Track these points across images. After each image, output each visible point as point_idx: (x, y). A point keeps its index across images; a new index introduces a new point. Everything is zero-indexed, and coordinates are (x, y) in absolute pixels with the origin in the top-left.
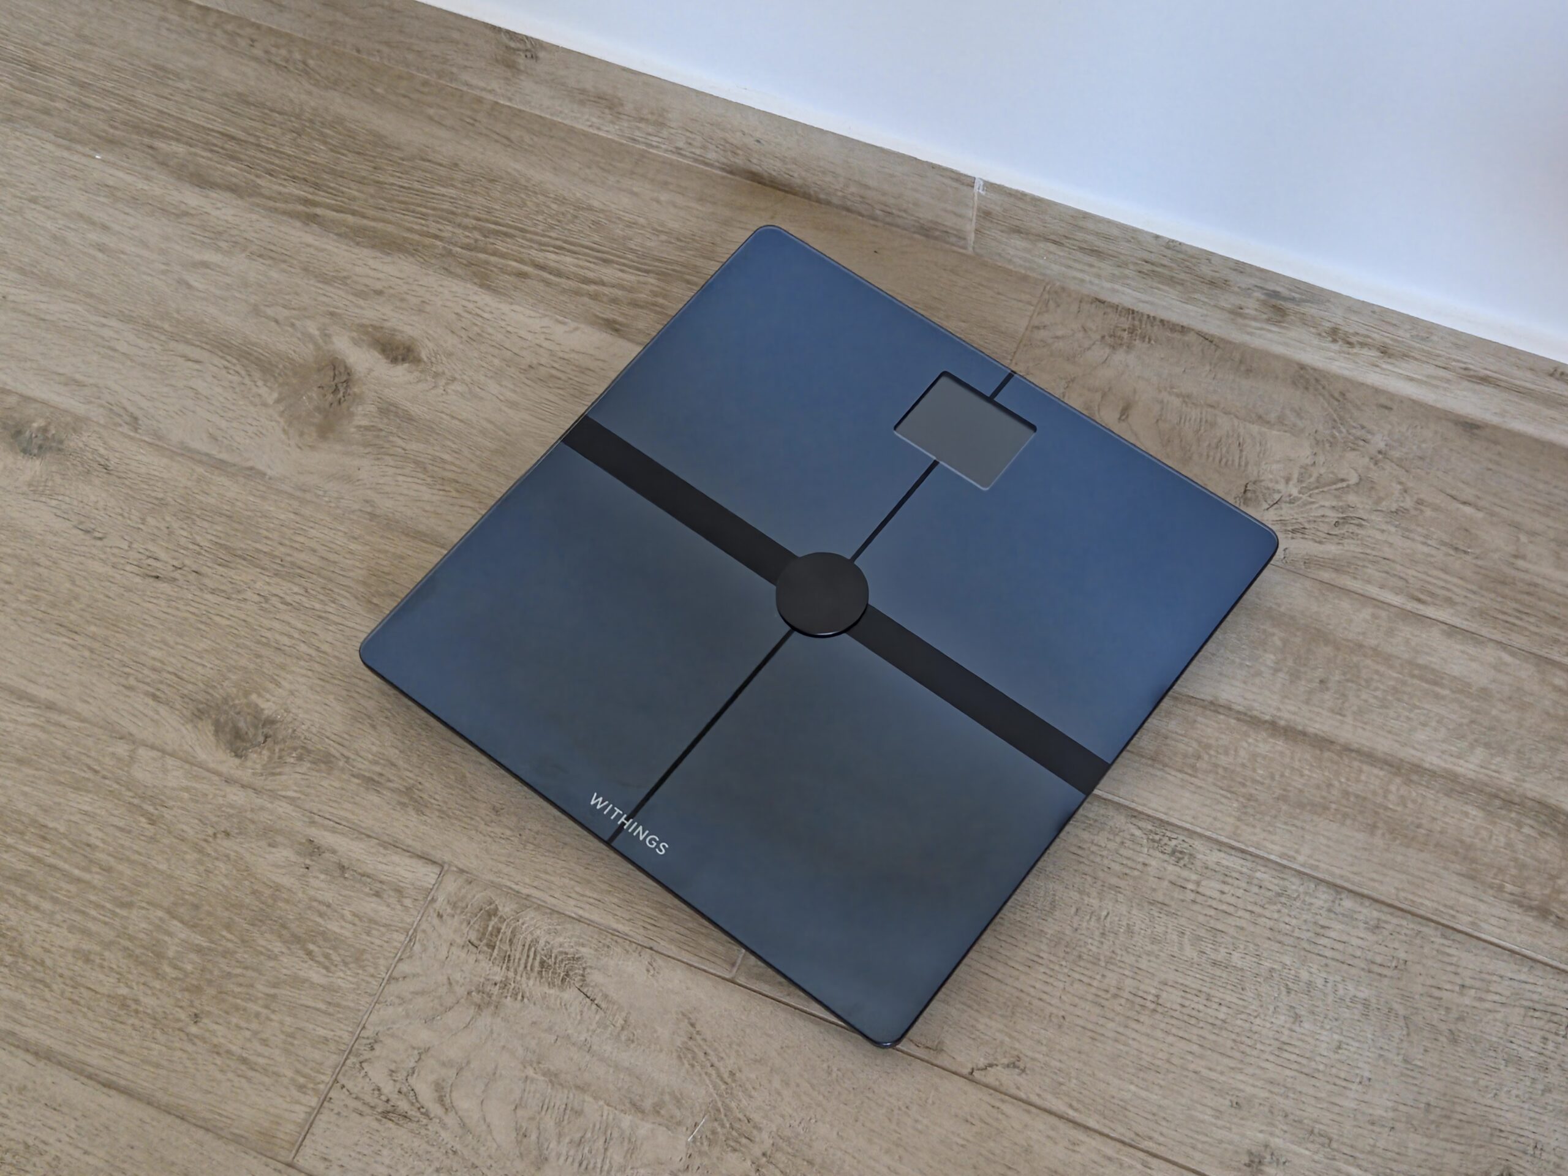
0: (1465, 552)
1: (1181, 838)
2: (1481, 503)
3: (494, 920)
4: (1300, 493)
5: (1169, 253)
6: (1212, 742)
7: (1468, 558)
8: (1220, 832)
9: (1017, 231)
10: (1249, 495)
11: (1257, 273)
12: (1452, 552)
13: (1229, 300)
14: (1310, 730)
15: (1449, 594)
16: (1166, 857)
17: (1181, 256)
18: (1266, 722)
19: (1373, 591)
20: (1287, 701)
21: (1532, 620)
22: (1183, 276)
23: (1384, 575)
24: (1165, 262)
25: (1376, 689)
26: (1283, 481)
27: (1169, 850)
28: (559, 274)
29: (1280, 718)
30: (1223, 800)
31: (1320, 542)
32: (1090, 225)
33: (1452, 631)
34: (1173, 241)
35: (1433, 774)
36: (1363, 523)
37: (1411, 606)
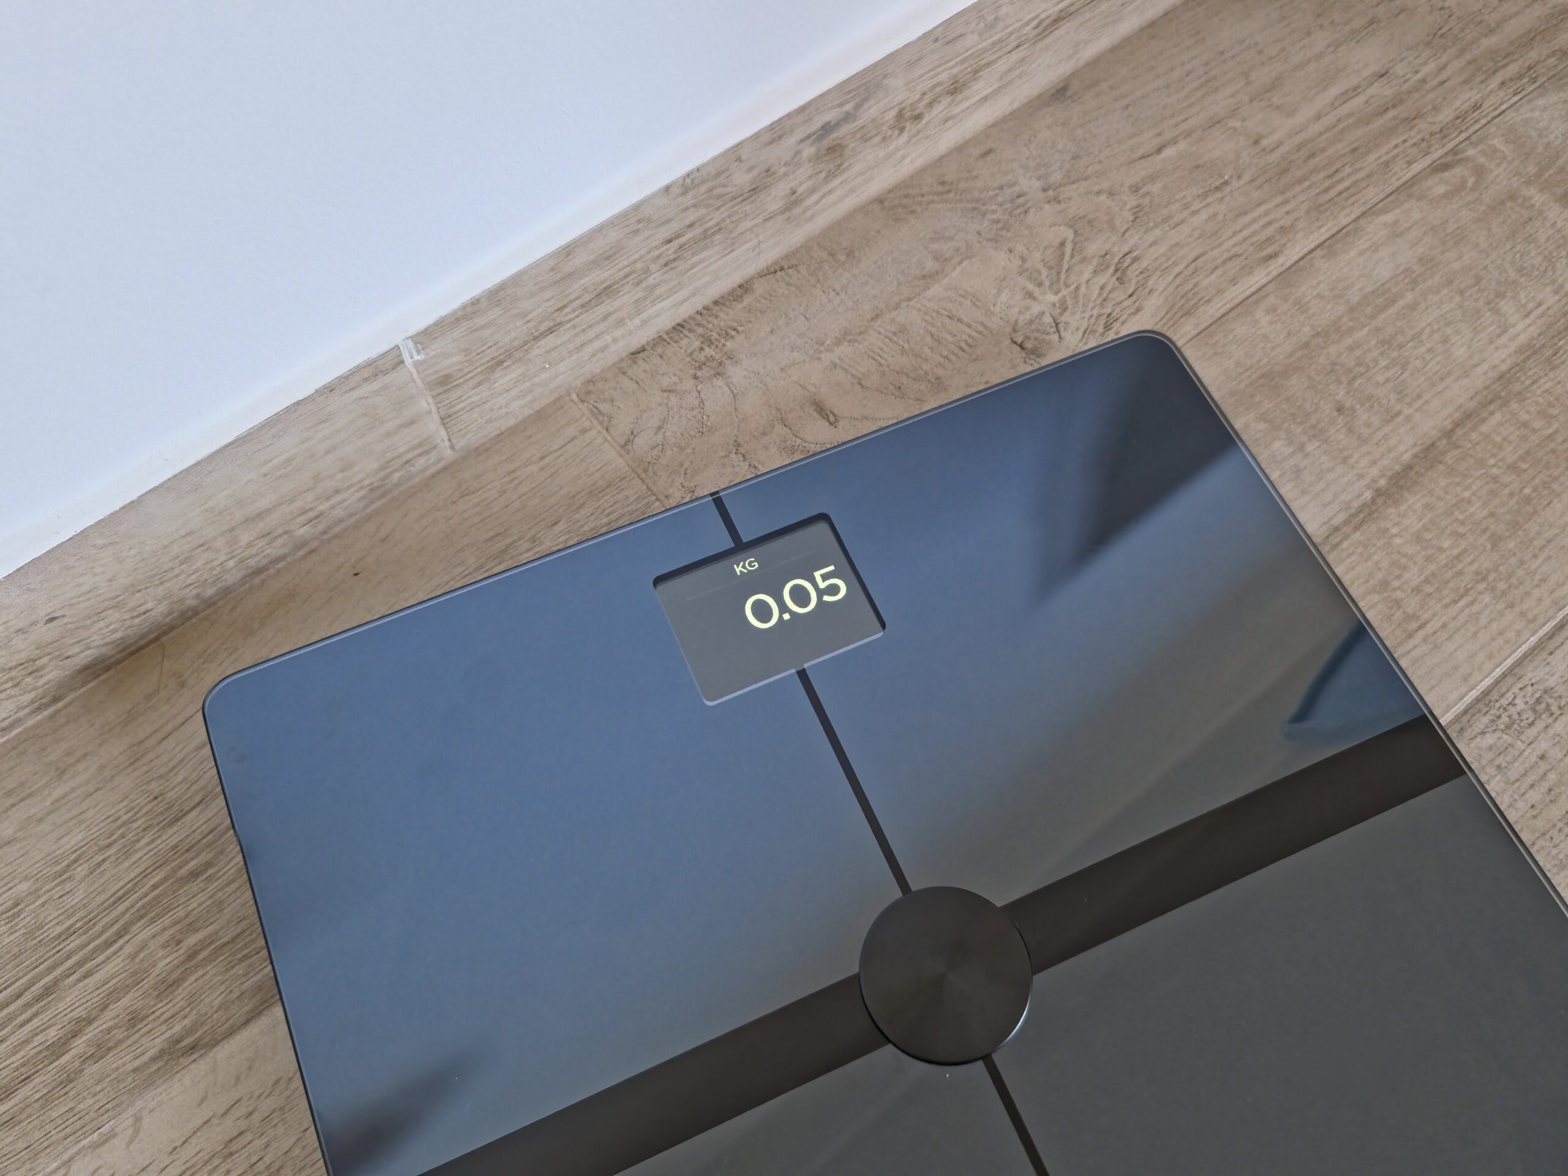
0: (1226, 183)
1: (1515, 689)
2: (1168, 135)
4: (1056, 293)
6: (1380, 576)
7: (1235, 184)
8: (1523, 639)
9: (495, 366)
10: (1029, 345)
12: (1219, 195)
15: (1276, 226)
16: (1540, 725)
18: (1373, 500)
19: (1236, 293)
20: (1352, 461)
21: (1347, 170)
23: (1219, 272)
25: (1376, 361)
26: (1028, 302)
27: (1529, 715)
29: (1374, 481)
30: (1475, 608)
31: (1138, 310)
33: (1328, 247)
35: (1518, 367)
36: (1134, 254)
37: (1275, 267)
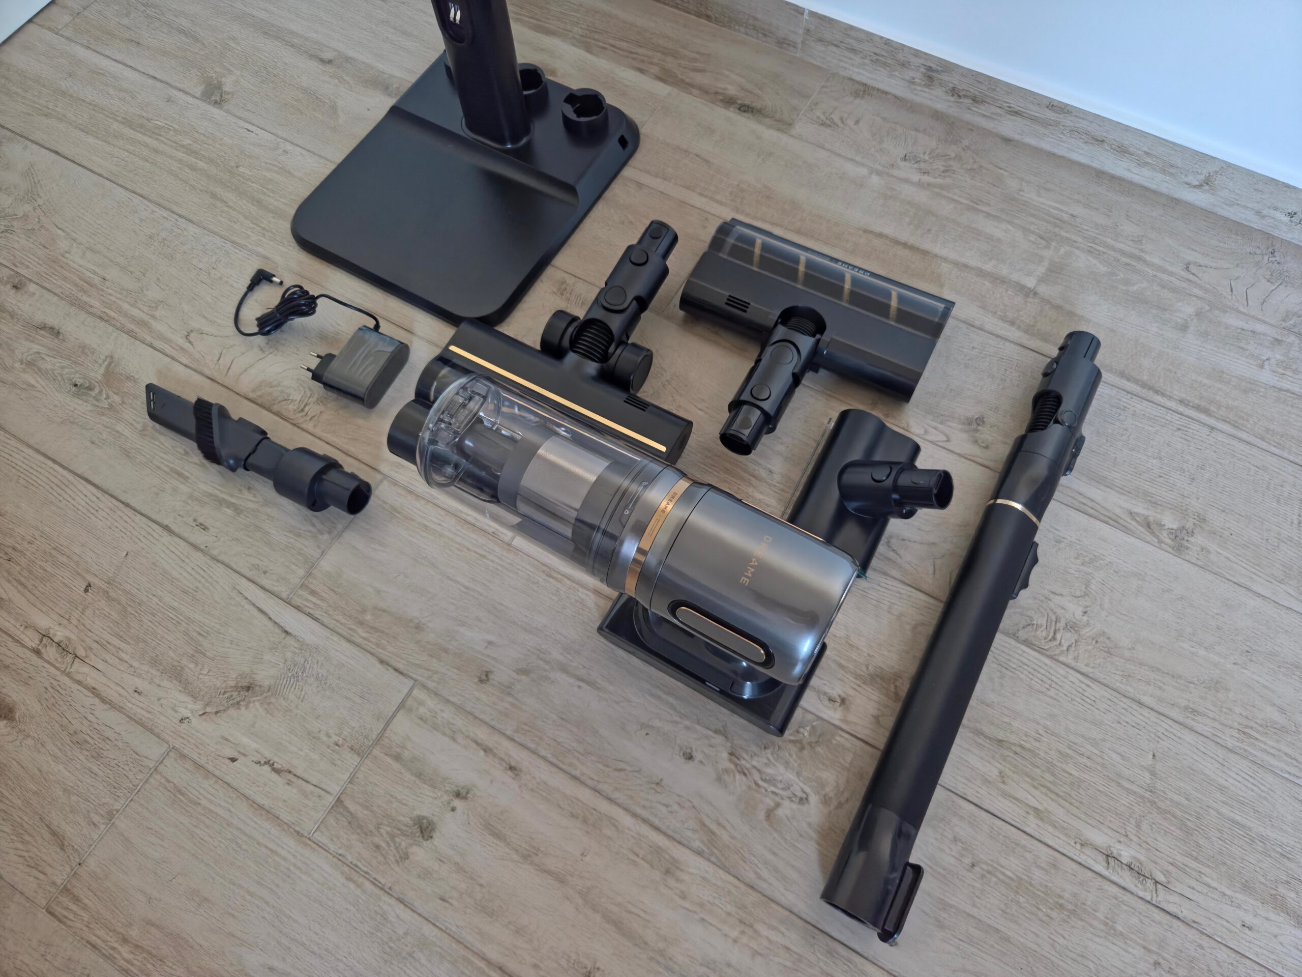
3: (564, 286)
4: (929, 158)
5: (886, 47)
9: (820, 40)
10: (907, 157)
11: (923, 56)
13: (909, 74)
14: (921, 248)
17: (891, 49)
22: (890, 61)
24: (884, 54)
26: (922, 153)
28: (620, 49)
32: (853, 33)
34: (888, 40)
35: (972, 268)
36: (955, 172)
37: (972, 204)
